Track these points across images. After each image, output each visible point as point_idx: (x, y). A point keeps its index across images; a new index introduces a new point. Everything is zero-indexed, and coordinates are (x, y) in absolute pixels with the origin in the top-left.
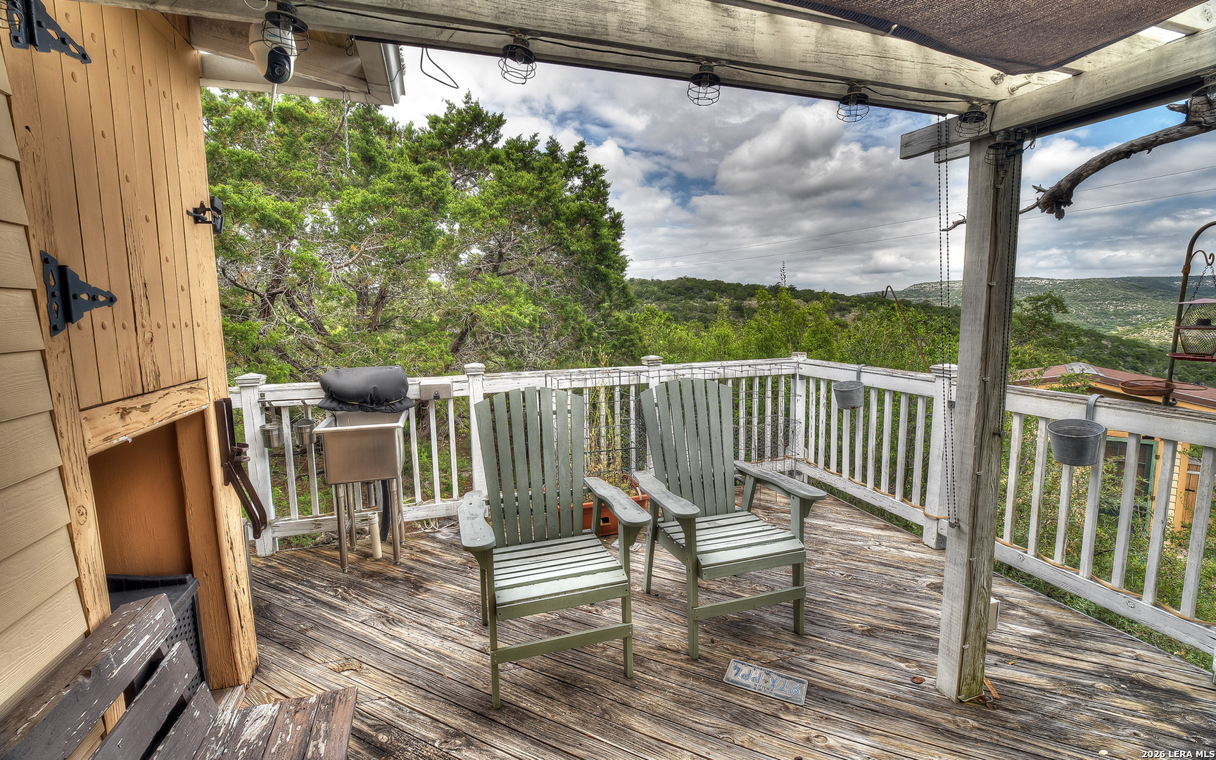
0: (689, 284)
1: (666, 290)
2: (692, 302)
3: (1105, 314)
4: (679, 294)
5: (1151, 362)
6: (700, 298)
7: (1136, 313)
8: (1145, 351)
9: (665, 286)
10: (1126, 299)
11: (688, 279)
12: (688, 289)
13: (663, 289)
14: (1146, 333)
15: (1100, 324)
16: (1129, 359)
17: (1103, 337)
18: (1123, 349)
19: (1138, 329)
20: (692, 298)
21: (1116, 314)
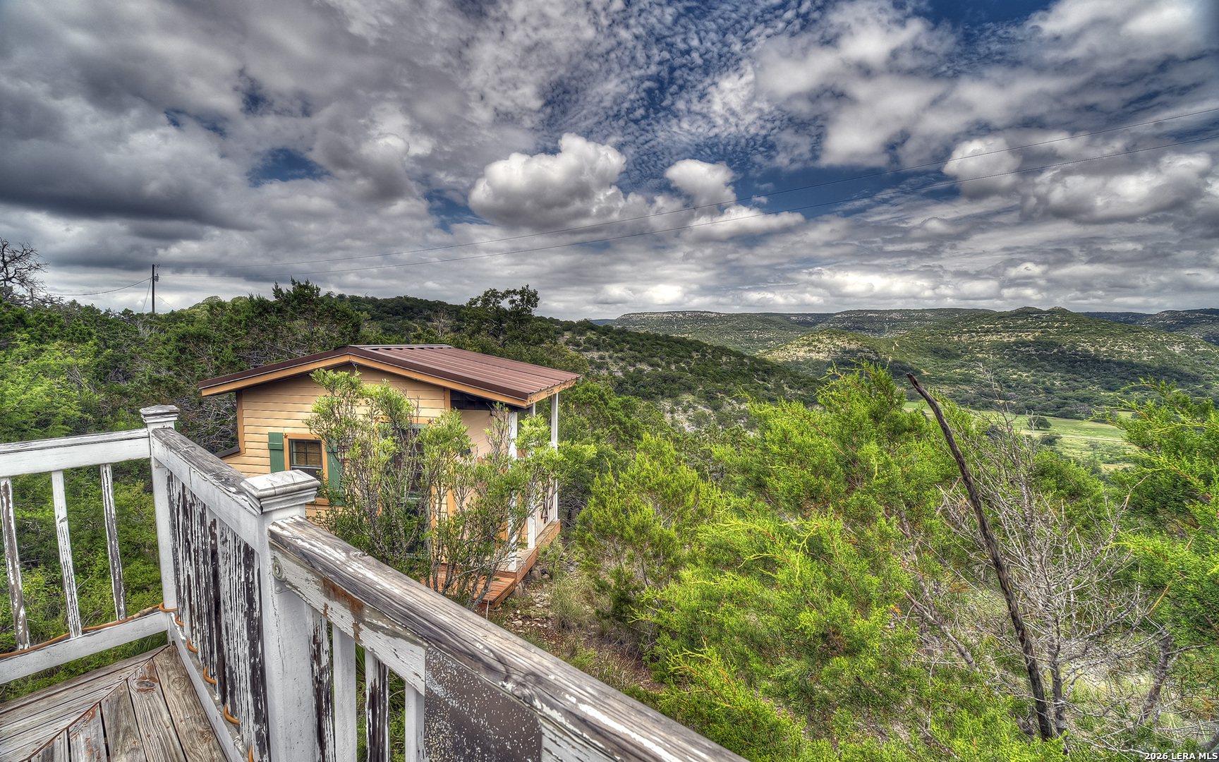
0: (408, 304)
1: (381, 308)
2: (411, 323)
3: (751, 340)
4: (397, 314)
5: (773, 375)
6: (420, 318)
7: (770, 339)
8: (769, 366)
9: (381, 304)
10: (764, 329)
11: (407, 299)
12: (406, 308)
13: (378, 307)
14: (775, 354)
15: (749, 348)
16: (760, 373)
17: (744, 356)
18: (756, 365)
19: (770, 352)
20: (411, 319)
21: (759, 340)
